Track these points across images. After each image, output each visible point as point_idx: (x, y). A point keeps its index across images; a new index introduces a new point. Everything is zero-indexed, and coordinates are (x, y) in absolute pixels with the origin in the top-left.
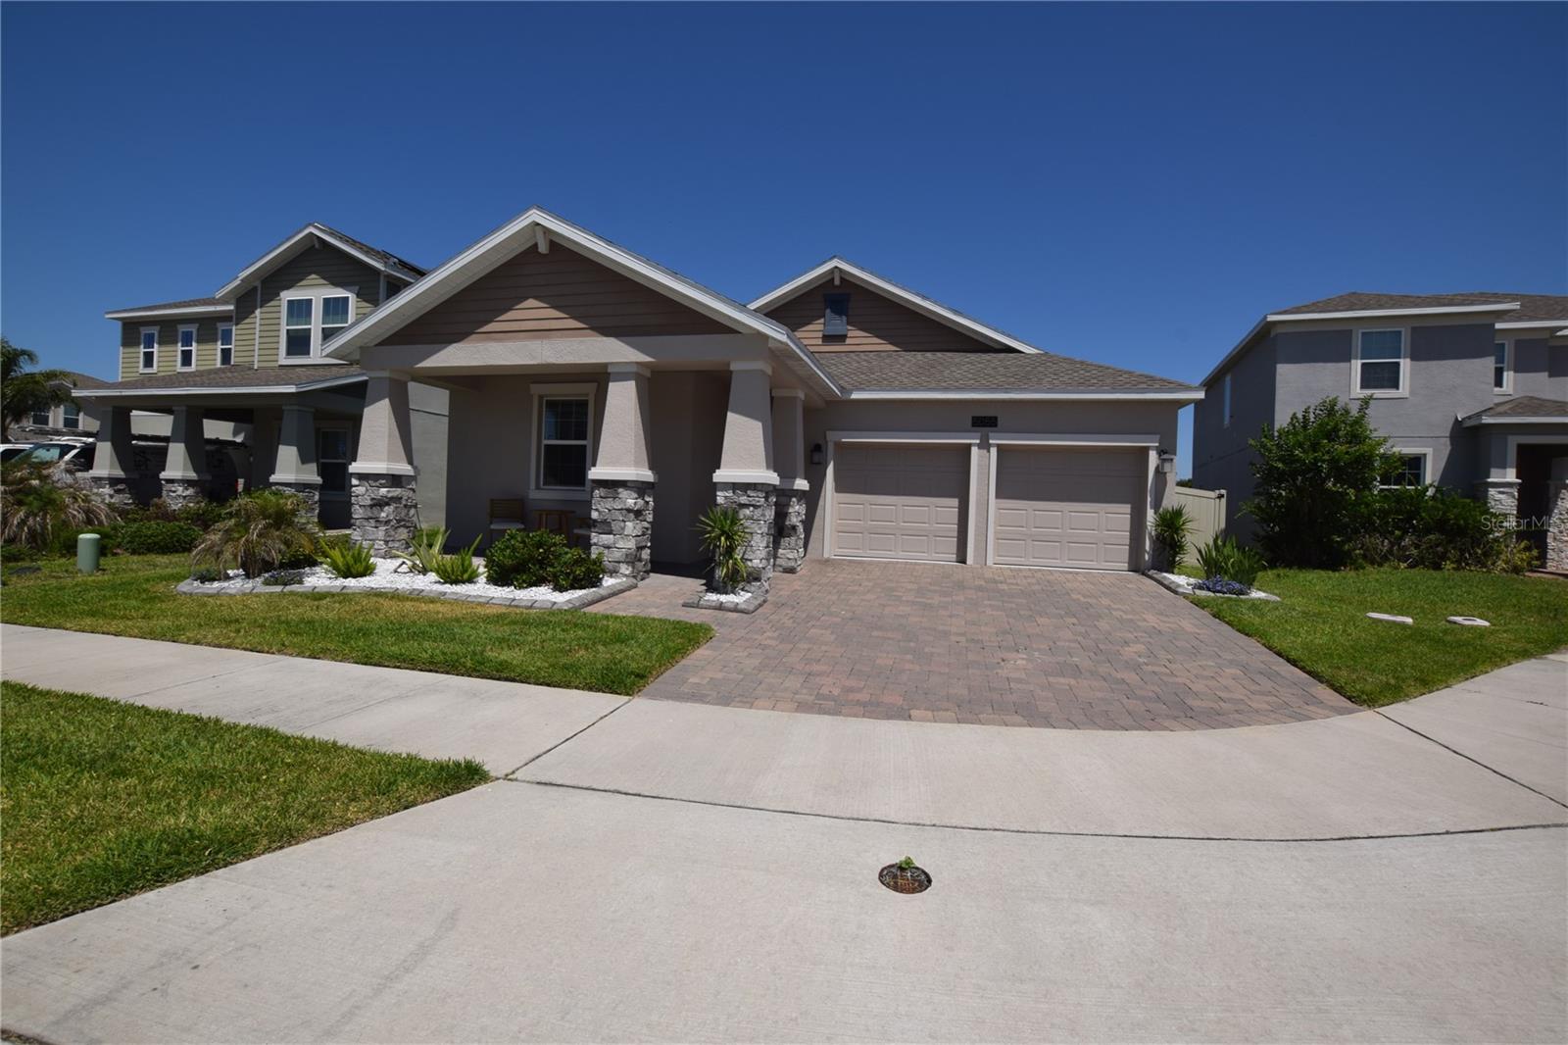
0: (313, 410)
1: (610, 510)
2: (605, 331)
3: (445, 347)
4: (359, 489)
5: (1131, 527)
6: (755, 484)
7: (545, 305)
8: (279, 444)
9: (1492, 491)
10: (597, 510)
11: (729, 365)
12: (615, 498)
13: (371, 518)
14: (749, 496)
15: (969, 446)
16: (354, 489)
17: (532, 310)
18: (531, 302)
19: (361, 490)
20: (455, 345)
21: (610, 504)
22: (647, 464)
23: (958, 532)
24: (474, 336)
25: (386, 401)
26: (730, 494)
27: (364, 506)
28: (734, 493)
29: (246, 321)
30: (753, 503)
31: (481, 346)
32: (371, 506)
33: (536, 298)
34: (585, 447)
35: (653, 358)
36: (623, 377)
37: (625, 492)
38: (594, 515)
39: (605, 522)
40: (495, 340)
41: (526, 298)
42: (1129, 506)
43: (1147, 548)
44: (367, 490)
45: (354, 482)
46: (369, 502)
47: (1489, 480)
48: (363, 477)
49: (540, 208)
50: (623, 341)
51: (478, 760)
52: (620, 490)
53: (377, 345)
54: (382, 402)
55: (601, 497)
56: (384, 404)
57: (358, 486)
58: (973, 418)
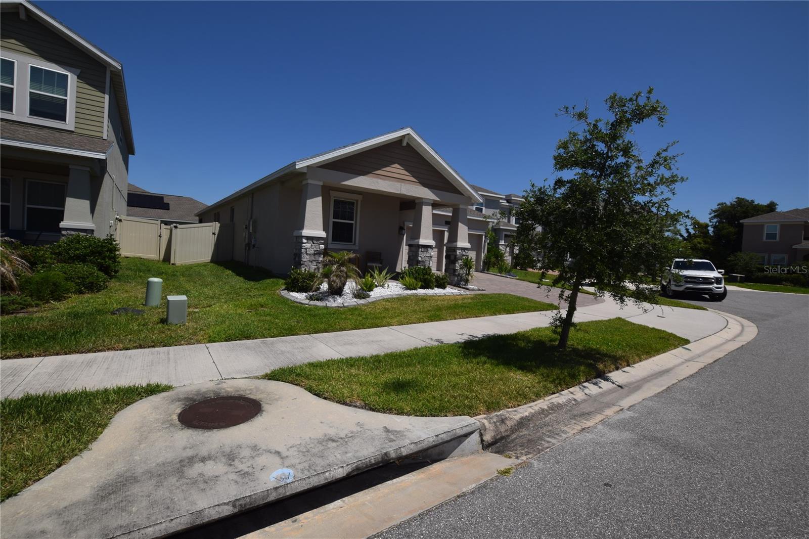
1: (425, 257)
2: (425, 185)
6: (467, 248)
7: (402, 168)
9: (500, 246)
10: (421, 257)
11: (459, 205)
12: (426, 252)
13: (314, 261)
14: (465, 252)
15: (444, 231)
16: (303, 245)
17: (396, 169)
18: (396, 165)
19: (308, 245)
20: (362, 177)
21: (425, 254)
26: (460, 251)
27: (309, 254)
30: (466, 254)
31: (375, 180)
32: (314, 254)
33: (398, 164)
36: (427, 204)
38: (420, 259)
39: (423, 261)
40: (380, 178)
41: (395, 163)
44: (312, 246)
45: (304, 241)
46: (313, 252)
47: (500, 243)
48: (308, 238)
49: (412, 129)
50: (430, 190)
52: (429, 249)
53: (317, 167)
54: (318, 198)
55: (422, 251)
56: (320, 199)
57: (305, 243)
58: (446, 221)
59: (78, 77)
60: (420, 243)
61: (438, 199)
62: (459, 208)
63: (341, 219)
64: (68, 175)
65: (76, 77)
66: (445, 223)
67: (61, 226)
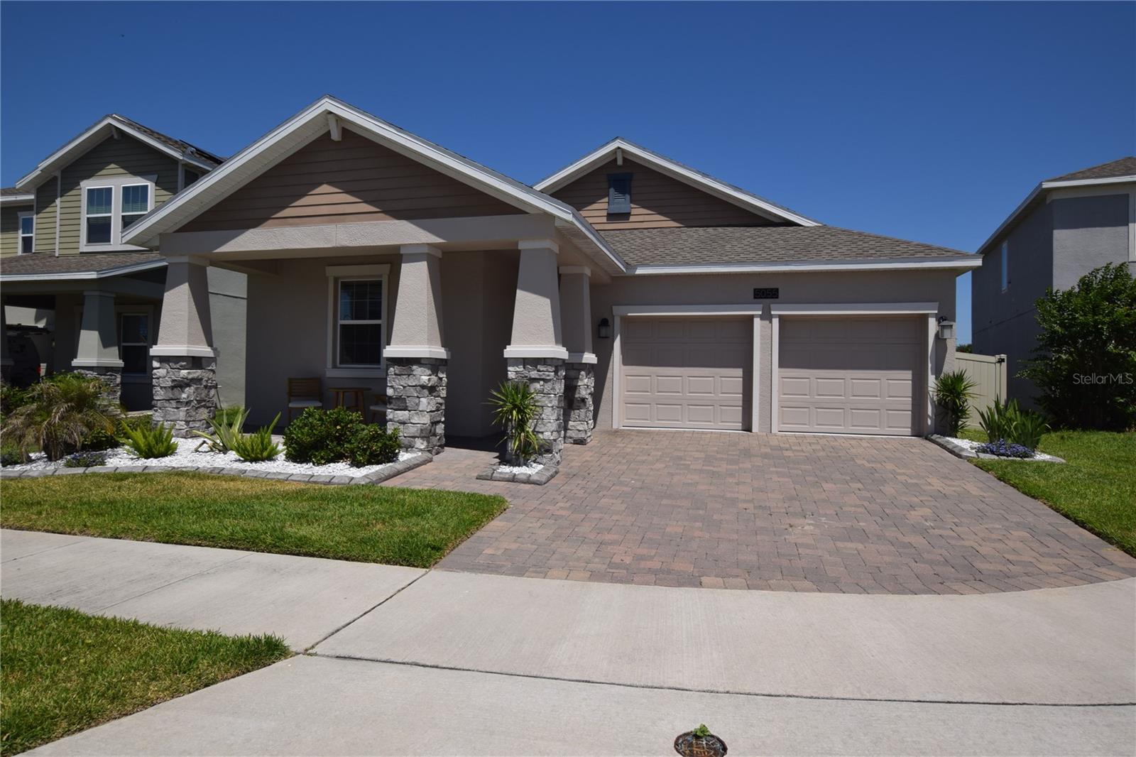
0: (114, 295)
1: (404, 387)
2: (398, 214)
3: (244, 232)
4: (160, 371)
5: (913, 394)
6: (545, 359)
7: (339, 191)
8: (80, 329)
10: (392, 387)
11: (517, 244)
12: (409, 375)
13: (172, 400)
14: (539, 371)
16: (155, 371)
17: (326, 196)
18: (325, 188)
19: (162, 372)
20: (251, 230)
21: (404, 381)
22: (439, 342)
23: (743, 401)
24: (270, 221)
25: (187, 284)
26: (520, 369)
27: (165, 387)
28: (524, 368)
29: (48, 210)
30: (543, 377)
31: (277, 230)
32: (173, 388)
33: (329, 183)
34: (379, 326)
35: (444, 239)
36: (414, 258)
37: (420, 369)
38: (390, 392)
39: (399, 398)
40: (291, 225)
41: (320, 184)
42: (911, 372)
43: (930, 413)
44: (168, 372)
45: (155, 364)
46: (170, 384)
48: (164, 360)
49: (332, 97)
50: (412, 223)
51: (278, 635)
52: (414, 367)
53: (175, 232)
55: (395, 374)
56: (185, 288)
57: (159, 368)
58: (755, 290)
59: (157, 184)
61: (444, 241)
62: (519, 251)
63: (356, 319)
64: (83, 304)
65: (154, 184)
66: (753, 297)
67: (73, 365)
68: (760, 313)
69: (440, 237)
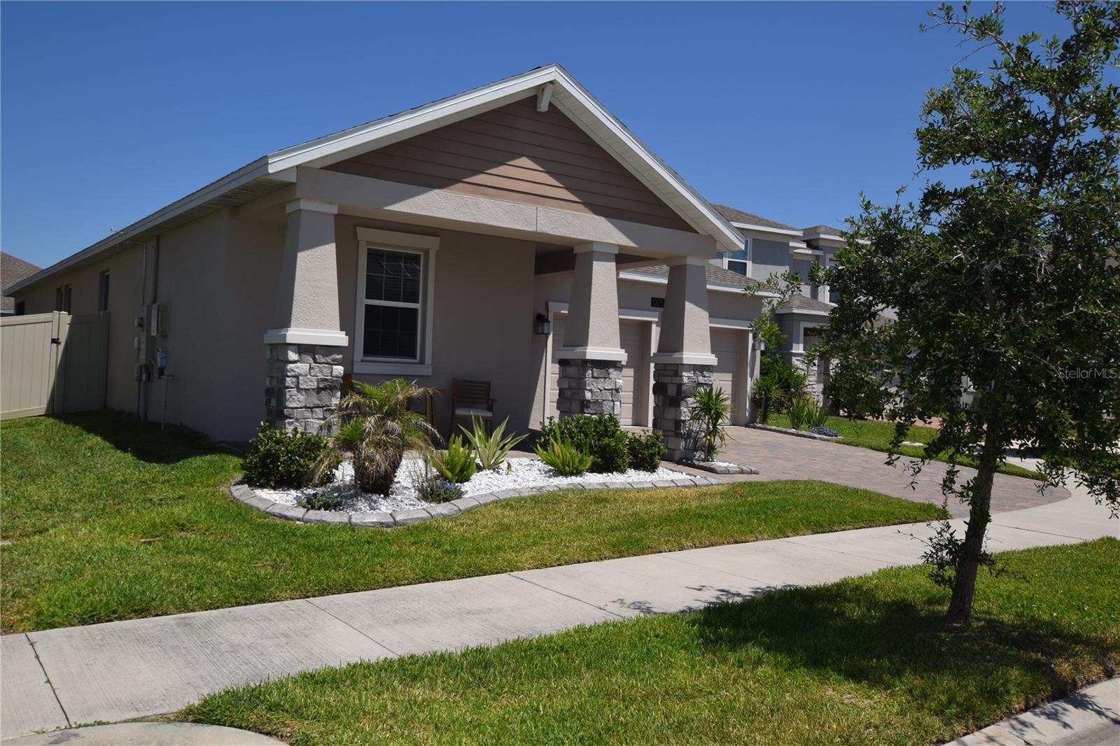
1: (601, 390)
2: (597, 210)
3: (426, 192)
4: (299, 366)
6: (708, 366)
7: (541, 169)
9: (794, 359)
10: (591, 390)
11: (685, 257)
12: (605, 378)
13: (318, 407)
14: (704, 376)
15: (650, 323)
16: (290, 366)
17: (523, 170)
18: (524, 161)
19: (302, 368)
20: (438, 191)
21: (601, 384)
23: (634, 398)
24: (460, 185)
26: (691, 374)
27: (306, 390)
28: (694, 374)
30: (707, 382)
31: (471, 198)
32: (319, 390)
33: (529, 157)
34: (415, 310)
35: (635, 243)
36: (604, 257)
37: (615, 372)
38: (588, 395)
39: (596, 402)
40: (485, 195)
41: (521, 155)
42: (731, 375)
43: (748, 407)
44: (311, 368)
45: (292, 356)
46: (314, 385)
47: (793, 351)
48: (303, 349)
49: (562, 67)
50: (610, 222)
52: (611, 370)
53: (321, 168)
54: (327, 247)
55: (593, 377)
56: (330, 250)
57: (295, 362)
58: (652, 298)
60: (588, 357)
61: (632, 244)
62: (686, 265)
63: (386, 299)
66: (650, 304)
68: (657, 320)
69: (633, 241)
